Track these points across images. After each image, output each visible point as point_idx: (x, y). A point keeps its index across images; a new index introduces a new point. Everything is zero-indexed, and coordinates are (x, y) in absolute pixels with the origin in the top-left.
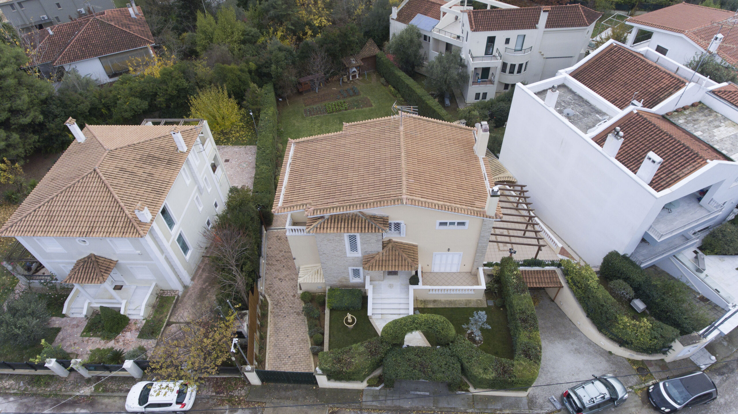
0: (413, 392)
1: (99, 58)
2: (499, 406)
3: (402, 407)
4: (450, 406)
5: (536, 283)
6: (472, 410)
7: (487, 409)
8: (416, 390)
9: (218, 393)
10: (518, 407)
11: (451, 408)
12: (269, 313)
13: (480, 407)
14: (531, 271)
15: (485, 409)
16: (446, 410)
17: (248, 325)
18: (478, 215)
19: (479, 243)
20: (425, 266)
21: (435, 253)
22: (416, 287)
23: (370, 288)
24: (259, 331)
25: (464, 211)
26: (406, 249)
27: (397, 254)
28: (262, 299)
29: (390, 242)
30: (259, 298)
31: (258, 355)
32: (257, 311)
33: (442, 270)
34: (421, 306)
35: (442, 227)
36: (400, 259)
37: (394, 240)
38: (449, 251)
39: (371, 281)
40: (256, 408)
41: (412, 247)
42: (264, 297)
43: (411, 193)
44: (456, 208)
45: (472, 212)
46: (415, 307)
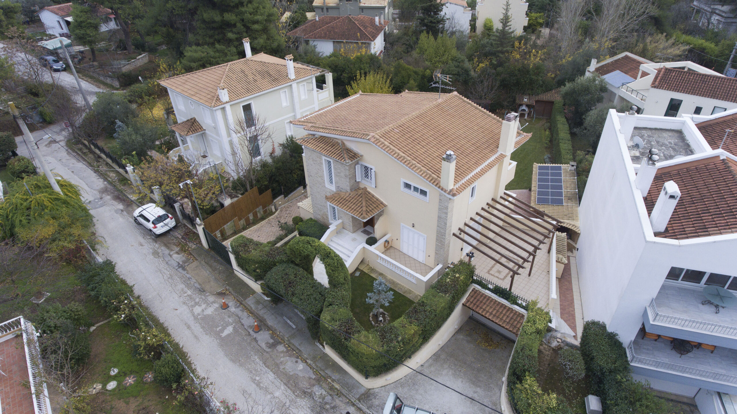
0: (285, 318)
1: (334, 42)
2: (336, 376)
3: (266, 321)
4: (299, 347)
5: (491, 314)
6: (312, 362)
7: (323, 371)
8: (290, 319)
9: (183, 238)
10: (350, 391)
11: (298, 349)
12: (267, 220)
13: (319, 365)
14: (496, 301)
15: (321, 370)
16: (293, 347)
17: (232, 203)
18: (432, 182)
19: (438, 226)
20: (395, 239)
21: (402, 224)
22: (367, 247)
23: (332, 228)
24: (246, 223)
25: (420, 171)
26: (371, 201)
27: (360, 200)
28: (274, 210)
29: (363, 189)
30: (270, 206)
31: (228, 234)
32: (257, 210)
33: (410, 254)
34: (366, 271)
35: (407, 190)
36: (359, 205)
37: (369, 190)
38: (413, 227)
39: (343, 228)
40: (190, 260)
41: (379, 203)
42: (276, 210)
43: (383, 136)
44: (414, 166)
45: (428, 176)
46: (360, 268)
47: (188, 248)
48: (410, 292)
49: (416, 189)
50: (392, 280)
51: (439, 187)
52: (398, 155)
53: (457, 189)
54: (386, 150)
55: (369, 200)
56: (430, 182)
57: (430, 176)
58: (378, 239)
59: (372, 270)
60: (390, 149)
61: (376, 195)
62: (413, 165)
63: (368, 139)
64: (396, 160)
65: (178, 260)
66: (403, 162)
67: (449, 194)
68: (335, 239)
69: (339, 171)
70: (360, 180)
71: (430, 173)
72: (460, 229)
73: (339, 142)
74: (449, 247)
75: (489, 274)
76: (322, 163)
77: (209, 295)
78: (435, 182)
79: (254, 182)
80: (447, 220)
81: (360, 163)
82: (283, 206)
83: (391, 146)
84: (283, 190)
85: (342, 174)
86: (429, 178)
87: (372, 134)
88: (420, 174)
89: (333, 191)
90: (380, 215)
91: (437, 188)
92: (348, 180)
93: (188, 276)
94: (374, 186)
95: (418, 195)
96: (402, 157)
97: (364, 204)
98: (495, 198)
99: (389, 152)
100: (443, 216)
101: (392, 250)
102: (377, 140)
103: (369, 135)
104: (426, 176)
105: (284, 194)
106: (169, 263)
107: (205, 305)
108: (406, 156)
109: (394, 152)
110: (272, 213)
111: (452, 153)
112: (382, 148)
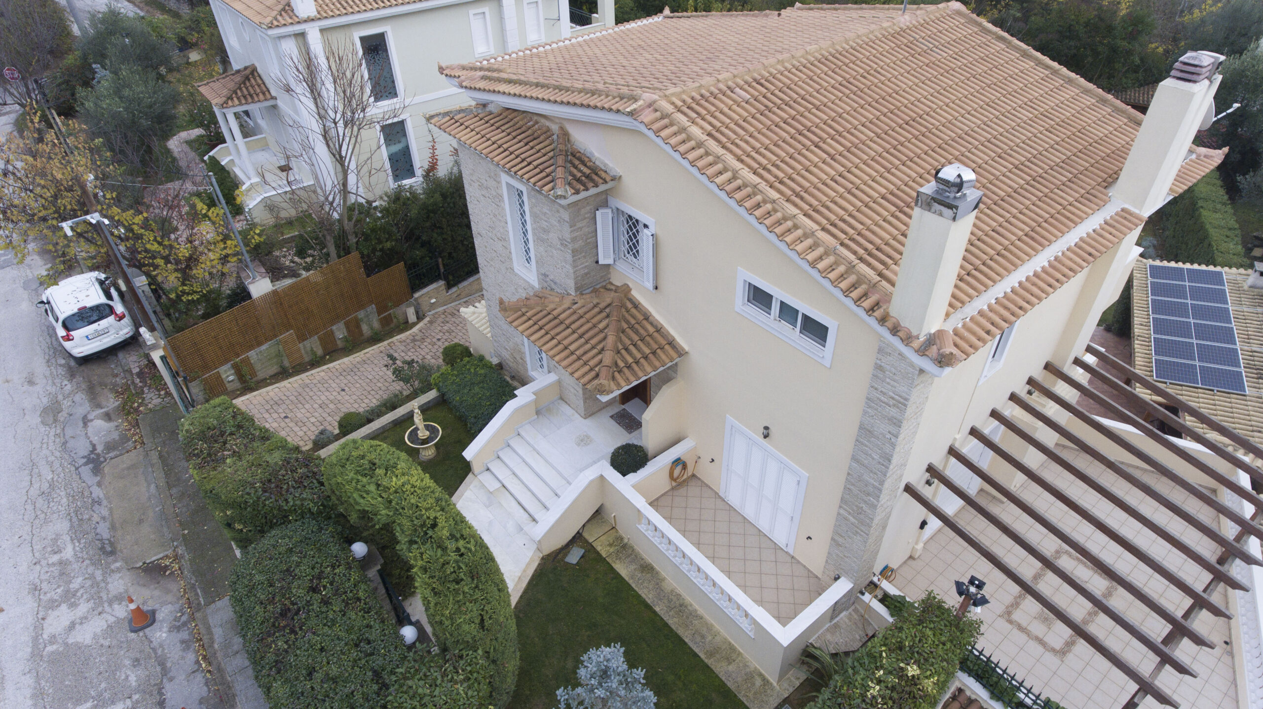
12: (386, 343)
17: (275, 292)
18: (855, 294)
19: (854, 458)
20: (706, 459)
21: (730, 419)
22: (613, 476)
23: (524, 395)
24: (324, 348)
25: (812, 248)
26: (637, 332)
27: (601, 326)
28: (412, 318)
29: (617, 289)
30: (403, 307)
31: (261, 375)
32: (361, 314)
33: (749, 512)
34: (603, 549)
35: (754, 312)
36: (593, 342)
37: (636, 294)
38: (766, 436)
39: (562, 399)
40: (129, 440)
41: (663, 342)
42: (420, 318)
43: (689, 107)
44: (789, 224)
45: (842, 269)
46: (586, 535)
47: (140, 405)
48: (730, 654)
49: (788, 312)
50: (679, 596)
51: (883, 320)
52: (735, 178)
53: (956, 333)
54: (692, 156)
55: (632, 328)
56: (846, 292)
57: (851, 268)
58: (650, 452)
59: (624, 548)
60: (707, 154)
61: (658, 316)
62: (785, 219)
63: (631, 114)
64: (723, 195)
65: (95, 440)
66: (748, 204)
67: (922, 351)
68: (528, 432)
69: (544, 224)
70: (610, 261)
71: (852, 257)
72: (931, 469)
73: (555, 128)
74: (884, 528)
75: (1010, 622)
76: (500, 197)
77: (118, 570)
78: (865, 295)
79: (353, 240)
80: (893, 445)
81: (614, 202)
82: (441, 309)
83: (712, 144)
84: (441, 267)
85: (553, 236)
86: (842, 277)
87: (648, 96)
88: (811, 257)
89: (533, 287)
90: (666, 378)
91: (872, 322)
92: (569, 257)
93: (97, 492)
94: (650, 285)
95: (792, 334)
96: (745, 185)
97: (611, 340)
98: (1057, 363)
99: (700, 164)
100: (882, 427)
101: (693, 490)
102: (662, 118)
103: (635, 99)
104: (831, 268)
105: (446, 279)
106: (71, 444)
107: (91, 604)
108: (763, 186)
109: (720, 166)
110: (406, 326)
111: (969, 175)
112: (674, 148)
